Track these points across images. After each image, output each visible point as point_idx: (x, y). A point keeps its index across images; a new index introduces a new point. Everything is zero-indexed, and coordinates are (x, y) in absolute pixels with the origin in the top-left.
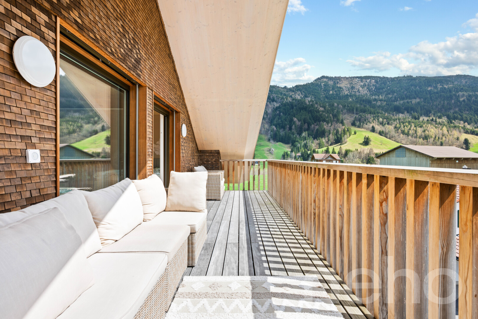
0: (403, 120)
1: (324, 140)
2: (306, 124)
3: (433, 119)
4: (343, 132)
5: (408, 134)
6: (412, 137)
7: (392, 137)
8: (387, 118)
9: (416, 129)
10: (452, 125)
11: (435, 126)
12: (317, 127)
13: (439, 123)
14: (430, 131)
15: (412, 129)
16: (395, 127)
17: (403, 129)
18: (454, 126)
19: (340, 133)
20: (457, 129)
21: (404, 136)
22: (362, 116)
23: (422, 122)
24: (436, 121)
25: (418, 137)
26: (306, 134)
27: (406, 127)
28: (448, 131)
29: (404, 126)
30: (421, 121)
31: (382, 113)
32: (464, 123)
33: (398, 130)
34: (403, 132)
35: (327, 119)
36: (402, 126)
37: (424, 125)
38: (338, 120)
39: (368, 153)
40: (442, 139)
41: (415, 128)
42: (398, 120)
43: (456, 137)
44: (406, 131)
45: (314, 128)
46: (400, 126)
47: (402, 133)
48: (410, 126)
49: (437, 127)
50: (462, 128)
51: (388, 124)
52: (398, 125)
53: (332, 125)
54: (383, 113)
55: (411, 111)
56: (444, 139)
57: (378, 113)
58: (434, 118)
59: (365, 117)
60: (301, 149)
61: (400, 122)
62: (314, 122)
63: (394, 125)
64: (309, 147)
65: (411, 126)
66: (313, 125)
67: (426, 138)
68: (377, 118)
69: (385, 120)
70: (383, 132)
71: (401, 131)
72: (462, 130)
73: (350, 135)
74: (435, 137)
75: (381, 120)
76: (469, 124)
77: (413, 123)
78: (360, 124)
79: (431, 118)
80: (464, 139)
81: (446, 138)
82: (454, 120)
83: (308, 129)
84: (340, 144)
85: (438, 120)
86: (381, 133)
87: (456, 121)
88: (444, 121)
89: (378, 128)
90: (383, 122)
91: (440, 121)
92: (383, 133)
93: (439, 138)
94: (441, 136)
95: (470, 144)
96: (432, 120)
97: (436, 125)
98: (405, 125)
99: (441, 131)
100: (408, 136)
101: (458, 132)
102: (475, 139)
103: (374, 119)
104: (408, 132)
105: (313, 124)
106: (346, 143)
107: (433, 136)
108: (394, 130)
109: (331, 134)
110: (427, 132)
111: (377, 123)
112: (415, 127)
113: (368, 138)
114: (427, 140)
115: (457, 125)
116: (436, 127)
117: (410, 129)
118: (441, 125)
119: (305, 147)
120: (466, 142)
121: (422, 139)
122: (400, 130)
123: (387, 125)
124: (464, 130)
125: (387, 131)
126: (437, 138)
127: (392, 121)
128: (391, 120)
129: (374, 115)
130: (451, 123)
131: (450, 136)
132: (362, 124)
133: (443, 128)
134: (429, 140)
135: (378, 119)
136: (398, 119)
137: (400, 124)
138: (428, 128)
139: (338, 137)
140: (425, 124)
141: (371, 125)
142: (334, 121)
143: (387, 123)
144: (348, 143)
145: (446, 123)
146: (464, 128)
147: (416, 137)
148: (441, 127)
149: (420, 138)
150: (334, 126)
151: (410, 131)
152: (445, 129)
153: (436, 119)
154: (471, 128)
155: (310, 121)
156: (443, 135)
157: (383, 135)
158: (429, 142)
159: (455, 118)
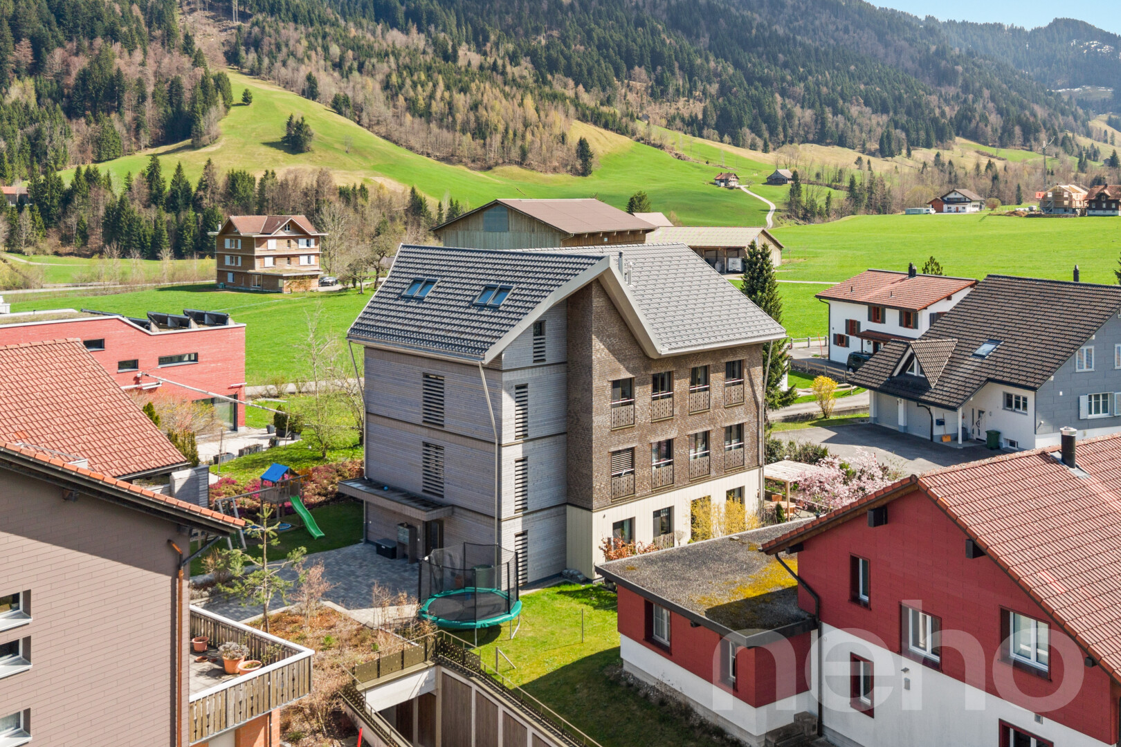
0: (407, 60)
1: (117, 124)
2: (25, 42)
3: (495, 63)
4: (199, 90)
5: (426, 115)
6: (440, 127)
7: (378, 123)
8: (357, 47)
9: (451, 96)
10: (547, 89)
11: (503, 91)
12: (80, 63)
13: (514, 80)
14: (493, 108)
15: (438, 94)
16: (386, 86)
17: (412, 93)
18: (551, 95)
19: (187, 95)
20: (560, 106)
21: (417, 120)
22: (267, 29)
23: (467, 71)
24: (504, 73)
25: (458, 128)
26: (24, 91)
27: (419, 87)
28: (537, 110)
29: (414, 85)
30: (463, 69)
31: (334, 24)
32: (577, 85)
33: (394, 96)
34: (412, 106)
35: (125, 29)
36: (408, 82)
37: (473, 86)
38: (169, 35)
39: (315, 185)
40: (523, 137)
41: (447, 94)
42: (392, 59)
43: (557, 131)
44: (421, 103)
45: (66, 64)
46: (400, 81)
47: (408, 109)
48: (431, 84)
49: (508, 95)
50: (572, 101)
51: (361, 68)
52: (394, 79)
53: (145, 53)
54: (342, 22)
55: (429, 23)
56: (529, 136)
57: (323, 22)
58: (500, 62)
59: (277, 31)
60: (10, 162)
61: (398, 66)
62: (61, 37)
63: (380, 77)
64: (51, 154)
65: (434, 86)
66: (58, 53)
67: (481, 131)
68: (320, 40)
69: (350, 53)
70: (346, 99)
71: (406, 99)
72: (572, 110)
73: (227, 107)
74: (506, 130)
75: (335, 50)
76: (587, 91)
77: (440, 72)
78: (260, 61)
79: (490, 60)
80: (577, 140)
81: (533, 134)
82: (552, 74)
83: (36, 68)
84: (188, 142)
85: (509, 69)
86: (339, 105)
87: (556, 76)
88: (526, 73)
89: (329, 83)
90: (342, 58)
91: (517, 75)
92: (348, 106)
93: (515, 135)
94: (520, 126)
95: (591, 156)
96: (494, 67)
97: (507, 89)
98: (415, 78)
99: (519, 111)
100: (429, 122)
101: (563, 117)
102: (602, 139)
103: (311, 47)
104: (429, 106)
105: (60, 45)
106: (214, 140)
107: (501, 127)
108: (381, 96)
109: (150, 100)
110: (482, 111)
111: (322, 62)
112: (448, 88)
113: (300, 127)
114: (484, 138)
115: (558, 88)
116: (506, 96)
117: (431, 96)
118: (519, 86)
119: (32, 157)
120: (583, 150)
121: (469, 134)
122: (401, 98)
123: (356, 73)
124: (577, 110)
125: (360, 99)
126: (511, 132)
127: (374, 60)
128: (370, 56)
129: (310, 30)
130: (545, 82)
131: (544, 127)
132: (266, 61)
133: (525, 101)
134: (488, 140)
135: (326, 49)
136: (393, 53)
137: (400, 75)
138: (485, 96)
139: (179, 113)
140: (477, 81)
141: (304, 71)
142: (152, 39)
143: (355, 65)
144: (223, 141)
145: (530, 81)
146: (576, 102)
147: (451, 128)
148: (519, 97)
149: (464, 131)
150: (159, 63)
151: (434, 103)
152: (529, 102)
153: (504, 66)
154: (592, 104)
155: (45, 31)
156: (526, 125)
157: (348, 112)
158: (491, 146)
159: (553, 66)
